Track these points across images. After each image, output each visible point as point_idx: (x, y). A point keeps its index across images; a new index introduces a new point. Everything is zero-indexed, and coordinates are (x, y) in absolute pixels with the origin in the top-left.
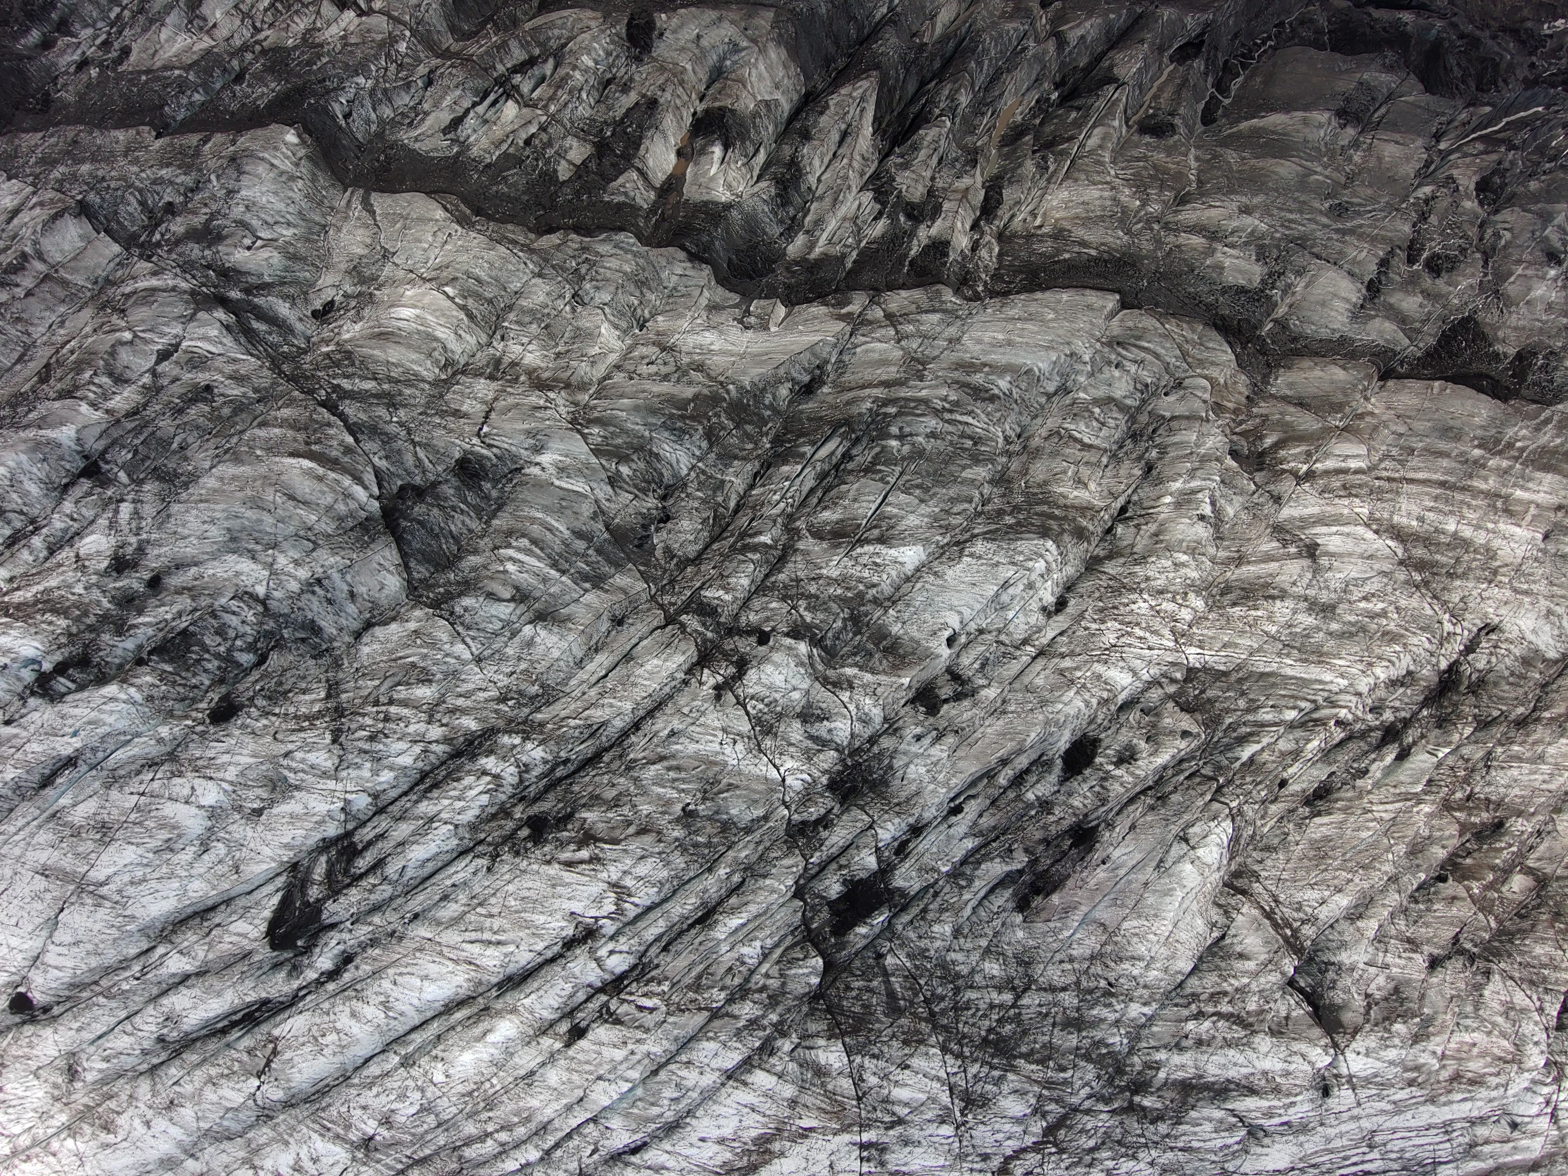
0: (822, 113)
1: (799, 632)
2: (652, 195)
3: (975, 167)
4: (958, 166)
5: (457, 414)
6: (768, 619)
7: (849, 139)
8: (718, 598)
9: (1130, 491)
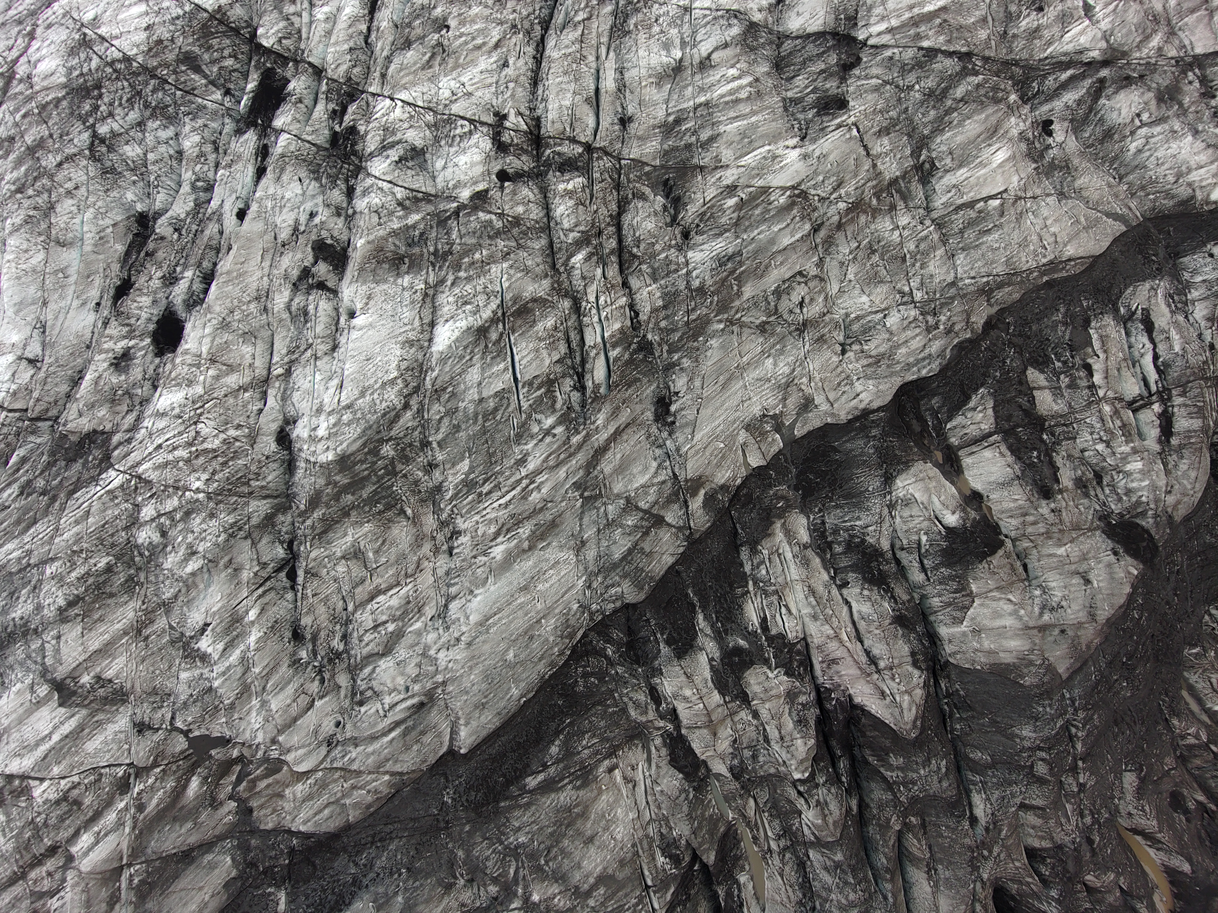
0: (913, 654)
1: (478, 198)
2: (954, 441)
3: (731, 769)
4: (747, 753)
5: (883, 132)
6: (514, 193)
7: (863, 659)
8: (568, 181)
9: (299, 595)
